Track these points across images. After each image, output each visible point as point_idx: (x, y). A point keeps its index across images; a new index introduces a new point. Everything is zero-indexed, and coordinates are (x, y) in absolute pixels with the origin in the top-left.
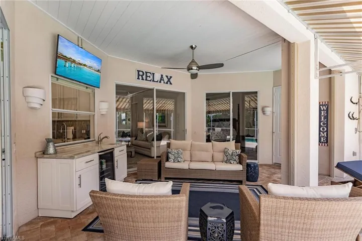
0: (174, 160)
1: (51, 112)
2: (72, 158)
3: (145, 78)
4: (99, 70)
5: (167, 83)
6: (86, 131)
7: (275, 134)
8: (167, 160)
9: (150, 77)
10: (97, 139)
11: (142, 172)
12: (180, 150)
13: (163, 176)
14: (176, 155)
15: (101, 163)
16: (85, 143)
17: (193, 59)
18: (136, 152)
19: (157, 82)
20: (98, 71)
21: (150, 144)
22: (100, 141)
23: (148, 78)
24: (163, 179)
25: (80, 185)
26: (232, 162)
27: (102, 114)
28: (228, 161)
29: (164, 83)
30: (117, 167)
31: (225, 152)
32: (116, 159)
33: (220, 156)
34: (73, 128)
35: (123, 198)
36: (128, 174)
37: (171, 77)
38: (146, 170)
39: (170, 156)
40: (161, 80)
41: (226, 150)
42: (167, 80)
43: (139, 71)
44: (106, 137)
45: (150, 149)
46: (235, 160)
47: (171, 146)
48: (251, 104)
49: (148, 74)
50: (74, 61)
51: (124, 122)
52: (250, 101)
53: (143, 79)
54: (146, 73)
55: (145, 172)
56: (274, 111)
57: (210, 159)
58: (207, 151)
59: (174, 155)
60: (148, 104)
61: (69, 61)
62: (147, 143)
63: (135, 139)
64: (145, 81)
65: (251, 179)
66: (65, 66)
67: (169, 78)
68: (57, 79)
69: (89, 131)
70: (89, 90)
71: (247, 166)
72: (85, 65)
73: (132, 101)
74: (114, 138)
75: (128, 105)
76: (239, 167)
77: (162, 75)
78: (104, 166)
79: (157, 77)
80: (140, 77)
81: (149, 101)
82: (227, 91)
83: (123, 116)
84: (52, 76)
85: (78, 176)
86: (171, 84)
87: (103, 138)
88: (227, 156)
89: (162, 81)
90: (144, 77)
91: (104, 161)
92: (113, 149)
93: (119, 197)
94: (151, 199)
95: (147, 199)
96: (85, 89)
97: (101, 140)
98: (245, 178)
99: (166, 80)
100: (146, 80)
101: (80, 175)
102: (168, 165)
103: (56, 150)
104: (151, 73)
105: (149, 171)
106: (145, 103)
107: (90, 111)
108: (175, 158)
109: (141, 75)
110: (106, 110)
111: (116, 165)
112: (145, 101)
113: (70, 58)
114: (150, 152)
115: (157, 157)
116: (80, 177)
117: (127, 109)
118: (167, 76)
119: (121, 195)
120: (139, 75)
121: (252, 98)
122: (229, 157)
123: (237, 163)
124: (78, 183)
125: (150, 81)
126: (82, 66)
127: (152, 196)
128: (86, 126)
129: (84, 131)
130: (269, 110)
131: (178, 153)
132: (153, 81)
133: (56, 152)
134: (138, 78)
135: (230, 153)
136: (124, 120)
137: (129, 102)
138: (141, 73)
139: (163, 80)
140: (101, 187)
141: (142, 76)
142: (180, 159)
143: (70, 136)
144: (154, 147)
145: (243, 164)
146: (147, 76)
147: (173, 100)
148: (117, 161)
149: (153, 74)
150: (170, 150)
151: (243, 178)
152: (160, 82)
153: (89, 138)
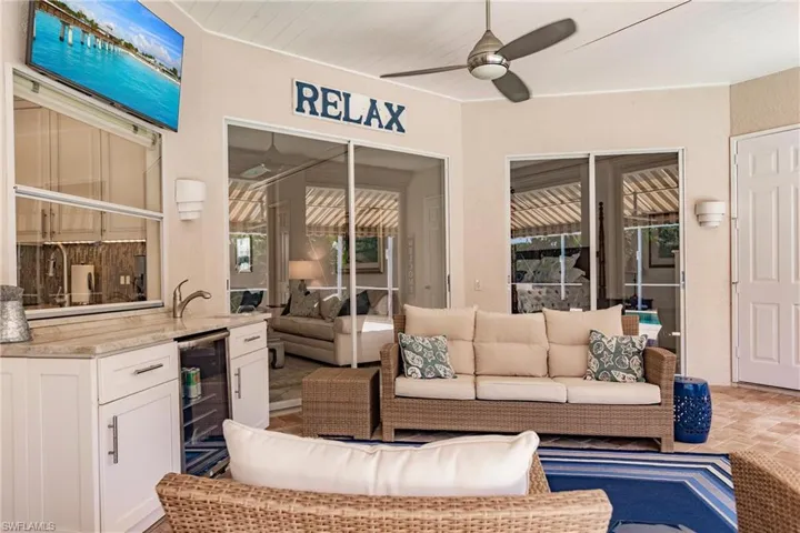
0: (422, 370)
1: (12, 195)
2: (85, 353)
3: (319, 109)
4: (175, 71)
5: (389, 127)
6: (134, 280)
7: (736, 290)
8: (401, 372)
9: (335, 105)
10: (168, 302)
11: (317, 410)
12: (440, 338)
13: (389, 423)
14: (429, 355)
15: (185, 381)
16: (132, 313)
17: (488, 31)
18: (287, 354)
19: (359, 122)
20: (174, 73)
21: (331, 325)
22: (177, 309)
23: (331, 110)
24: (389, 435)
25: (114, 453)
26: (618, 375)
27: (187, 221)
28: (603, 375)
29: (381, 126)
30: (238, 392)
31: (591, 343)
32: (233, 368)
33: (573, 357)
34: (89, 268)
35: (313, 510)
36: (271, 419)
37: (401, 109)
38: (333, 406)
39: (409, 359)
40: (370, 116)
41: (595, 337)
42: (390, 117)
43: (300, 86)
44: (200, 294)
45: (333, 341)
46: (629, 370)
47: (407, 327)
48: (639, 203)
49: (329, 94)
50: (93, 28)
51: (245, 267)
52: (635, 194)
53: (313, 112)
54: (326, 91)
55: (329, 410)
56: (734, 215)
57: (542, 370)
58: (528, 341)
59: (420, 354)
60: (320, 209)
61: (76, 23)
62: (321, 322)
63: (284, 313)
64: (320, 117)
65: (685, 434)
66: (62, 39)
67: (395, 109)
68: (36, 85)
69: (143, 277)
70: (143, 139)
71: (675, 388)
72: (129, 46)
73: (271, 200)
74: (221, 300)
75: (258, 209)
76: (650, 394)
77: (373, 102)
78: (195, 390)
79: (359, 108)
80: (306, 105)
81: (320, 199)
82: (579, 154)
83: (244, 247)
84: (15, 73)
85: (107, 419)
86: (401, 129)
87: (189, 300)
88: (598, 357)
89: (374, 121)
90: (318, 104)
91: (194, 372)
92: (225, 329)
93: (295, 508)
94: (448, 514)
95: (428, 514)
96: (130, 131)
97: (184, 304)
98: (671, 430)
99: (385, 116)
100: (325, 114)
101: (115, 419)
102: (404, 386)
103: (29, 330)
104: (338, 93)
105: (342, 406)
106: (311, 202)
107: (145, 208)
108: (426, 362)
109: (308, 98)
110: (198, 207)
111: (234, 388)
112: (309, 199)
113: (80, 15)
114: (335, 351)
115: (360, 365)
116: (114, 426)
117: (254, 224)
118: (389, 106)
119: (305, 497)
120: (301, 98)
121: (644, 184)
122: (608, 360)
123: (638, 380)
124: (107, 446)
125: (338, 118)
126: (120, 49)
127: (450, 502)
128: (132, 262)
129: (125, 280)
130: (717, 211)
131: (435, 349)
132: (347, 119)
133: (29, 336)
134: (300, 109)
135: (612, 346)
136: (245, 260)
137: (260, 200)
138: (308, 93)
139: (378, 117)
140: (188, 461)
141: (312, 101)
142: (441, 370)
143: (82, 291)
144: (349, 334)
145: (664, 383)
146: (326, 103)
147: (397, 195)
148: (238, 375)
149: (347, 96)
150: (406, 338)
151: (663, 428)
152: (368, 123)
153: (144, 299)
